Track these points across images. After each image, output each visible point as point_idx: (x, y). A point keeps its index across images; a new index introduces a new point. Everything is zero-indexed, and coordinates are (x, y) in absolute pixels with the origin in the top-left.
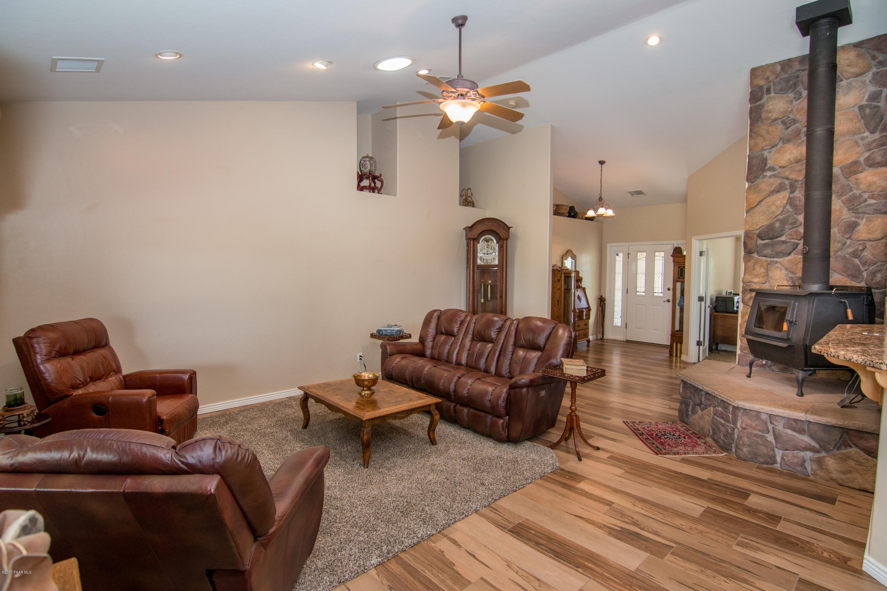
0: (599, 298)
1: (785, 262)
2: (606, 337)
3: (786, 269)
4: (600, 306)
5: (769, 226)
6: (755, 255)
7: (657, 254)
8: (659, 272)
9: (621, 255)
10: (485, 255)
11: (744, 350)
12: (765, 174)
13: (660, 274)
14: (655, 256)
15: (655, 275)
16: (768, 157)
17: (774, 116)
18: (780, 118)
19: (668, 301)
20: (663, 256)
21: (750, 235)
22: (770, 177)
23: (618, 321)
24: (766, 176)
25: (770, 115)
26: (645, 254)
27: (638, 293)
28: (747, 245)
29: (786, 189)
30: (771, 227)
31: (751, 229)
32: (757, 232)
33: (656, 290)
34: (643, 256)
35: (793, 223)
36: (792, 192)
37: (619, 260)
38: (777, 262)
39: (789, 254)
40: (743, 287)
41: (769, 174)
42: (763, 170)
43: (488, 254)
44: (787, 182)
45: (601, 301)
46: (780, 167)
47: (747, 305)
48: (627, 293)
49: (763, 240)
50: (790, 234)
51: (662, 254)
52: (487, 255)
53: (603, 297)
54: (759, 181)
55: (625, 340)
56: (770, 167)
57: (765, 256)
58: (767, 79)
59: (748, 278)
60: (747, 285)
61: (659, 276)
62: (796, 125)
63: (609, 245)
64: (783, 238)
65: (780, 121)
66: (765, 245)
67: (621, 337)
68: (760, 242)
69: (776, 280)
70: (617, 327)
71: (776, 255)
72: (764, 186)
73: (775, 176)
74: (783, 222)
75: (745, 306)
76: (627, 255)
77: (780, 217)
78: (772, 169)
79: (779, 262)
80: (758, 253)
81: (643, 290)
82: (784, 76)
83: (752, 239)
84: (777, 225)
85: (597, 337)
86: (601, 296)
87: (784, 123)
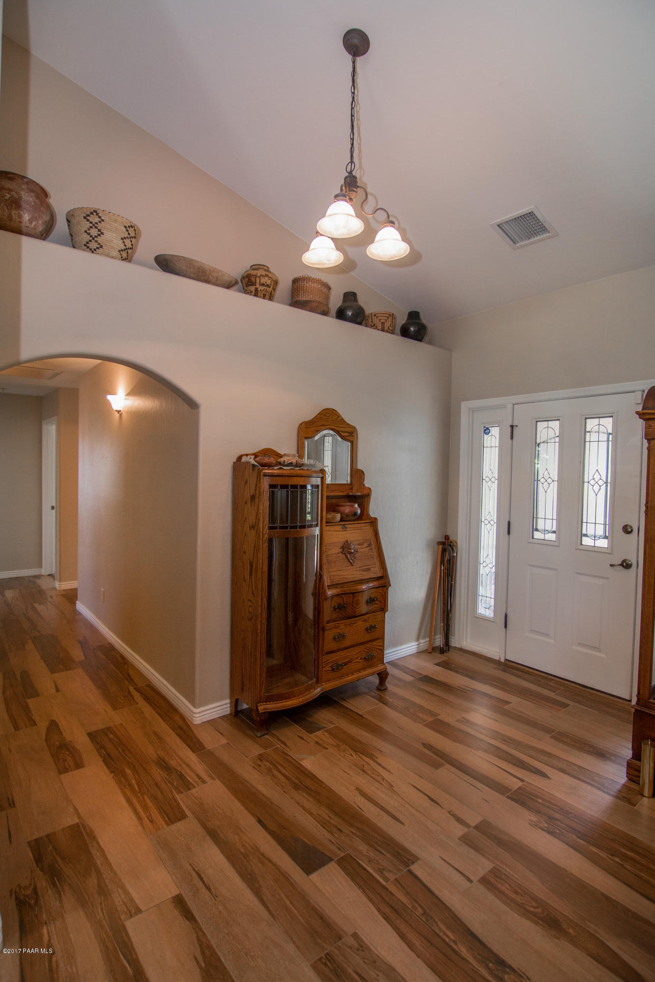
0: (439, 543)
2: (455, 642)
4: (442, 562)
7: (591, 424)
8: (597, 477)
9: (495, 431)
13: (601, 483)
14: (585, 432)
15: (586, 484)
19: (626, 565)
20: (610, 431)
23: (486, 606)
26: (555, 425)
27: (537, 535)
33: (589, 529)
34: (551, 434)
37: (492, 442)
45: (444, 551)
48: (509, 533)
51: (608, 423)
53: (451, 538)
55: (502, 660)
61: (596, 487)
63: (465, 406)
67: (493, 650)
70: (484, 619)
76: (509, 429)
81: (550, 525)
85: (431, 642)
86: (447, 537)
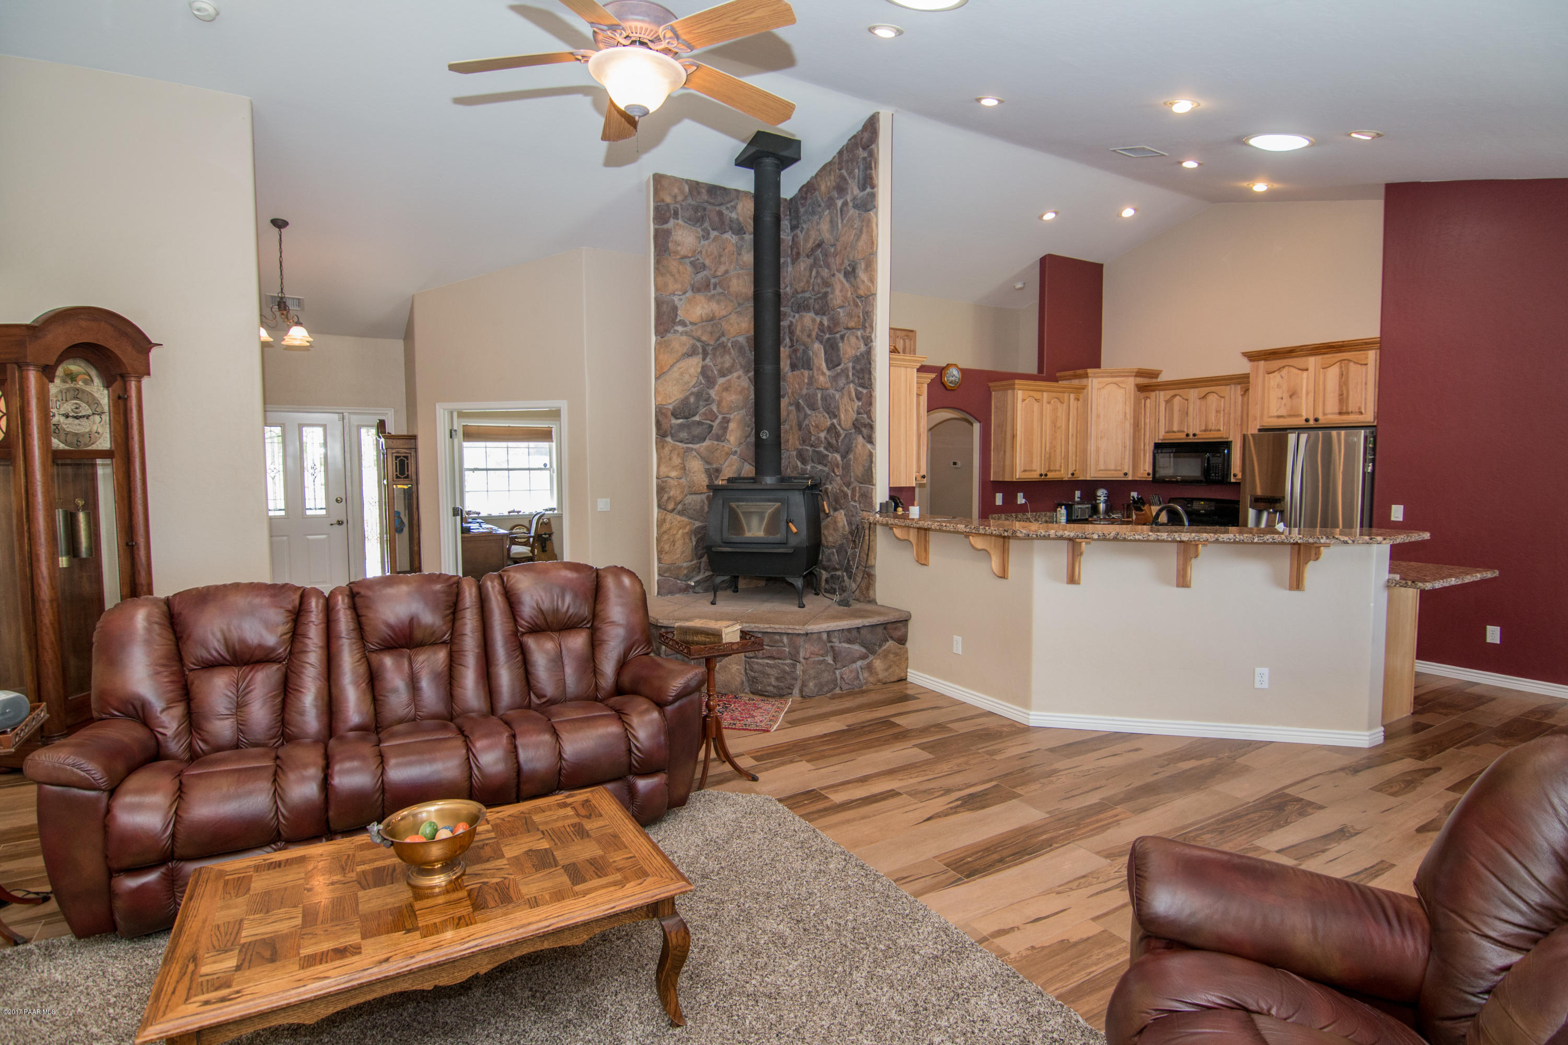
1: (702, 449)
3: (703, 458)
5: (683, 400)
6: (669, 439)
10: (70, 420)
11: (665, 573)
12: (676, 328)
16: (679, 306)
17: (683, 251)
18: (689, 257)
21: (664, 411)
22: (682, 334)
24: (678, 331)
25: (679, 248)
28: (661, 425)
29: (698, 354)
30: (685, 401)
31: (664, 403)
32: (671, 407)
35: (706, 400)
36: (704, 359)
38: (692, 449)
39: (704, 439)
40: (658, 485)
41: (680, 329)
42: (674, 322)
43: (77, 418)
44: (698, 344)
46: (691, 323)
47: (665, 509)
49: (677, 418)
50: (705, 414)
52: (77, 421)
54: (670, 336)
56: (680, 320)
57: (681, 442)
58: (675, 197)
59: (664, 470)
60: (663, 482)
62: (705, 272)
64: (697, 418)
65: (688, 261)
66: (681, 425)
68: (675, 422)
69: (694, 473)
71: (693, 440)
72: (676, 345)
73: (686, 333)
74: (698, 395)
75: (662, 511)
77: (695, 390)
78: (683, 323)
79: (695, 450)
80: (672, 437)
82: (690, 201)
83: (666, 416)
84: (692, 400)
87: (692, 264)
